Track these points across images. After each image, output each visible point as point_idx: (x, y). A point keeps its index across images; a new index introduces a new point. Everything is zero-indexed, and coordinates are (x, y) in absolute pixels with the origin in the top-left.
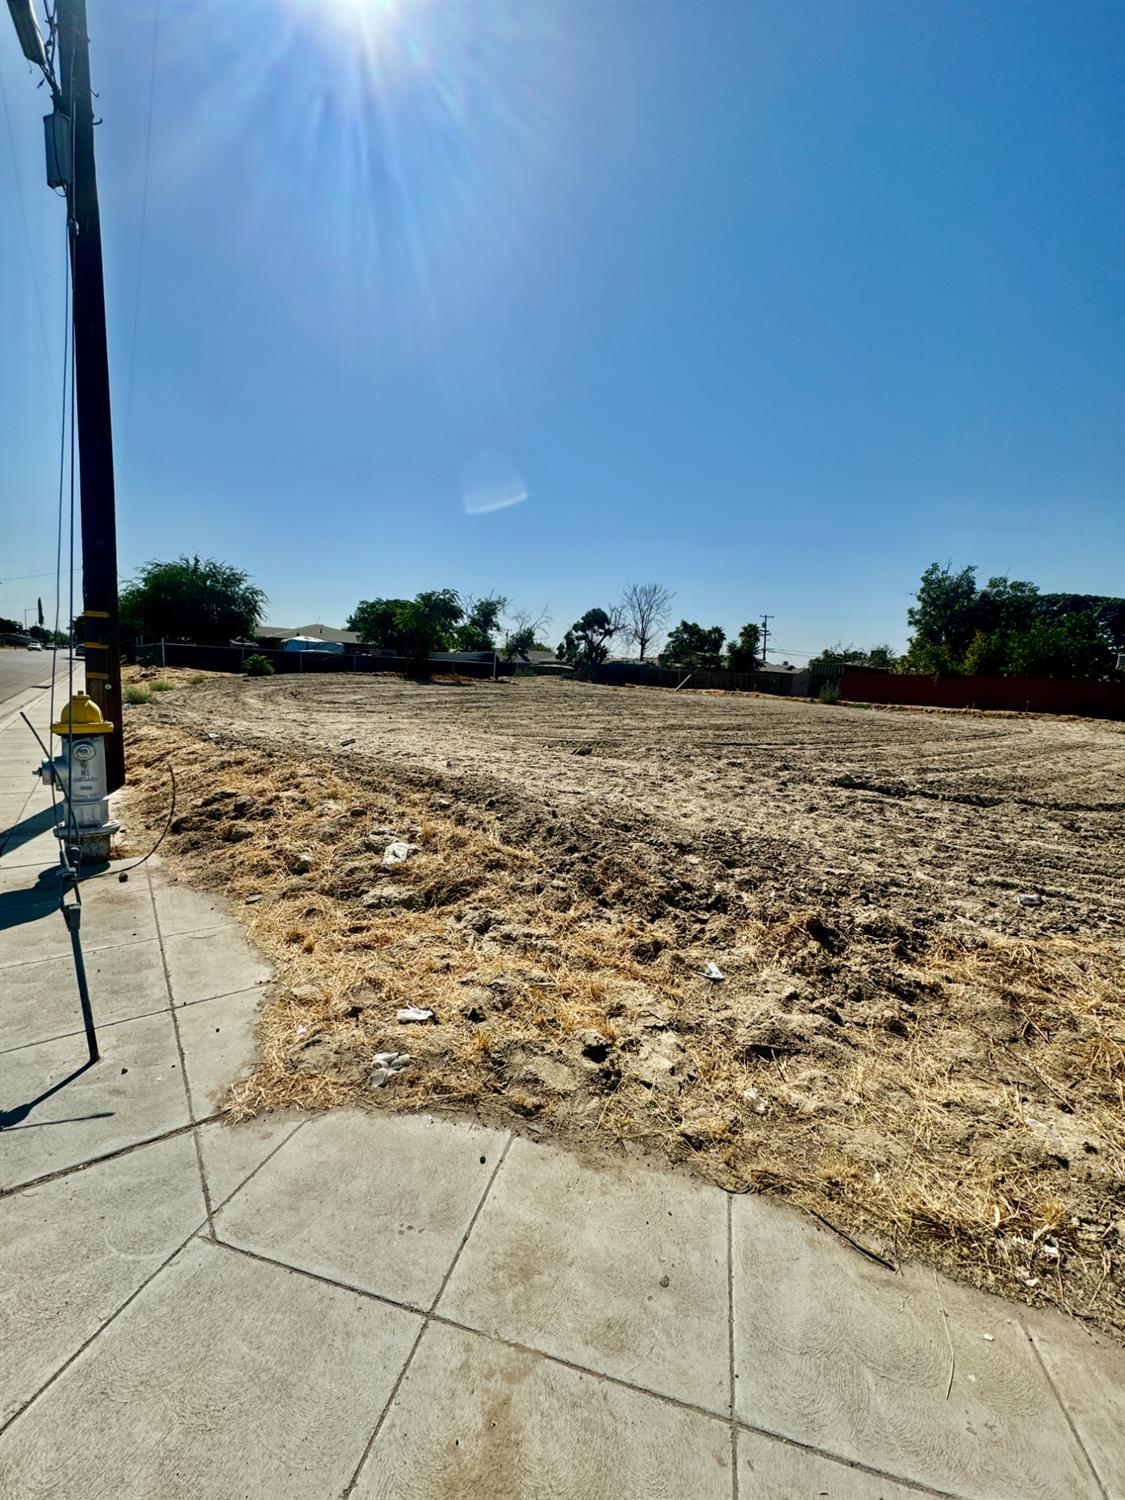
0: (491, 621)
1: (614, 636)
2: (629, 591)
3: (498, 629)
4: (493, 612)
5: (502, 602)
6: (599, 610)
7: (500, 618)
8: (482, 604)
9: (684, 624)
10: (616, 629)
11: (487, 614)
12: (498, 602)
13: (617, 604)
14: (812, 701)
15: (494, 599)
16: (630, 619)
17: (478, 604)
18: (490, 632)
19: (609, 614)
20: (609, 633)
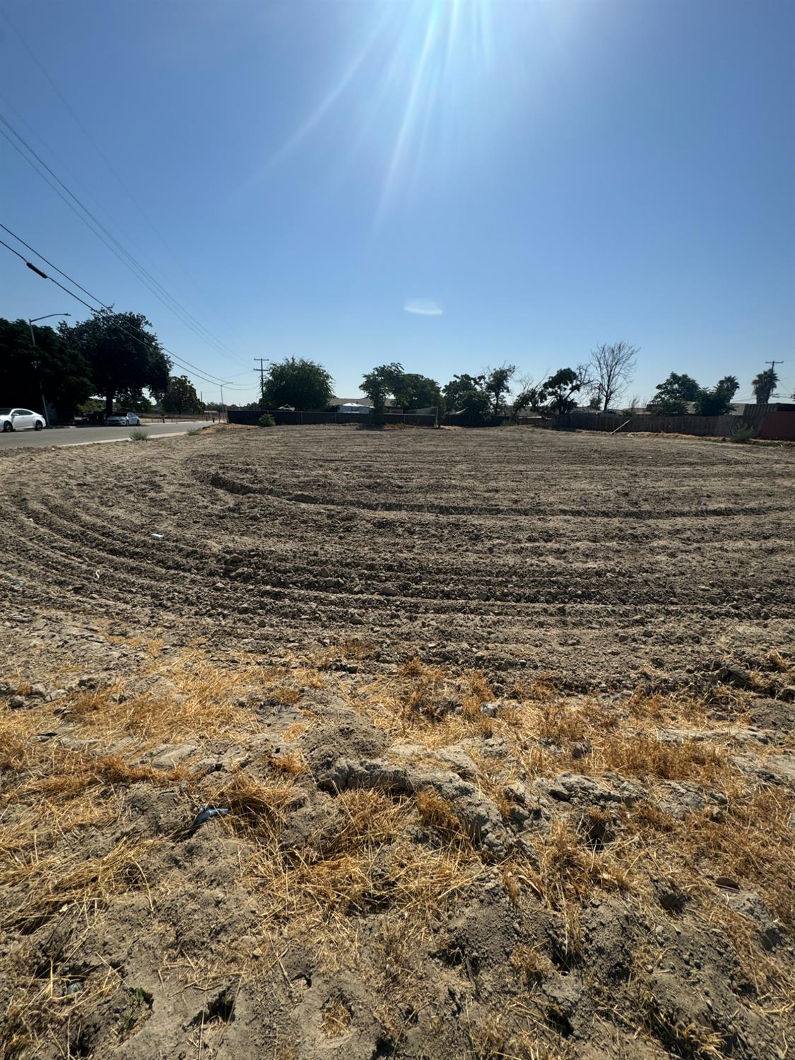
0: (503, 385)
1: (582, 389)
2: (596, 350)
3: (508, 391)
4: (505, 378)
5: (512, 370)
6: (569, 369)
7: (510, 383)
8: (497, 372)
9: (674, 376)
10: (582, 384)
11: (499, 381)
12: (509, 370)
13: (583, 363)
14: (724, 441)
15: (506, 368)
16: (595, 375)
17: (493, 372)
18: (501, 394)
19: (577, 372)
20: (577, 388)
